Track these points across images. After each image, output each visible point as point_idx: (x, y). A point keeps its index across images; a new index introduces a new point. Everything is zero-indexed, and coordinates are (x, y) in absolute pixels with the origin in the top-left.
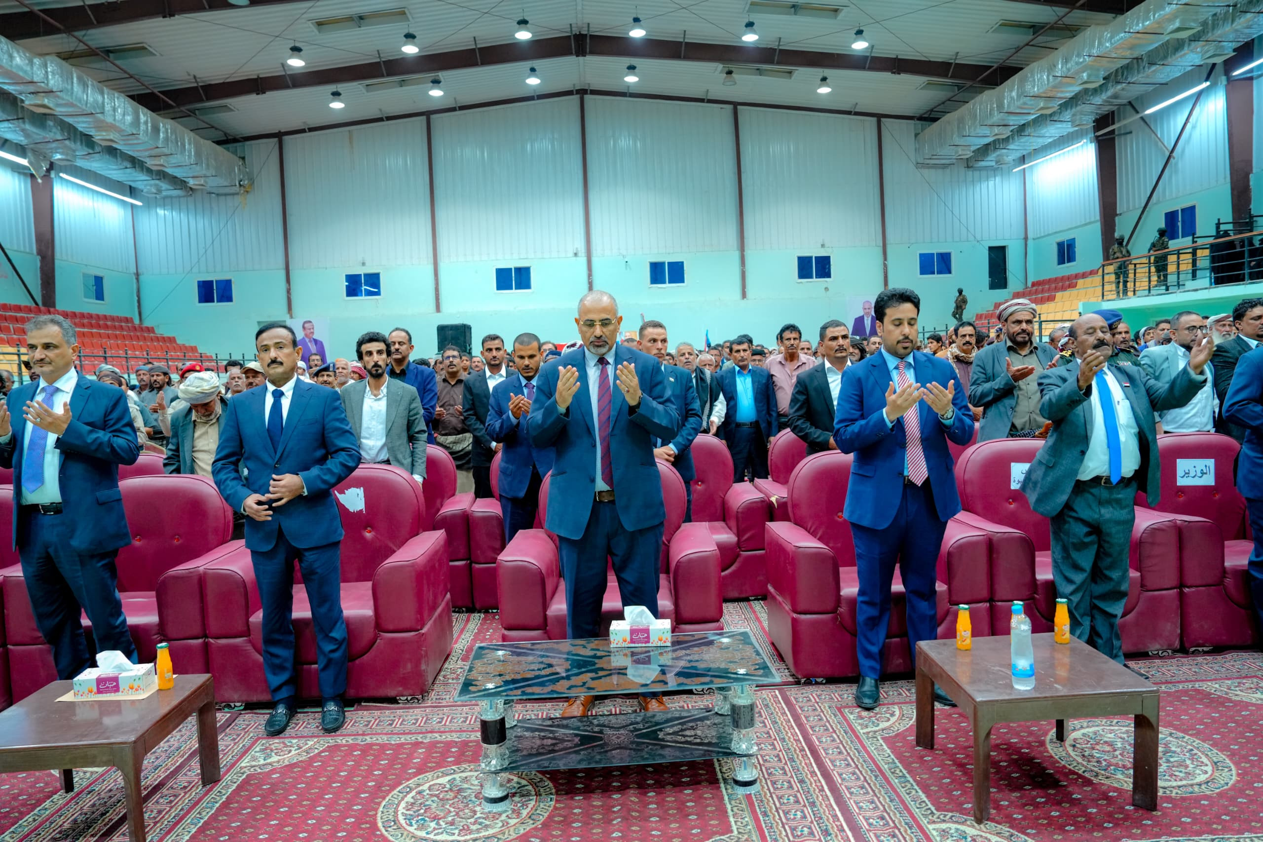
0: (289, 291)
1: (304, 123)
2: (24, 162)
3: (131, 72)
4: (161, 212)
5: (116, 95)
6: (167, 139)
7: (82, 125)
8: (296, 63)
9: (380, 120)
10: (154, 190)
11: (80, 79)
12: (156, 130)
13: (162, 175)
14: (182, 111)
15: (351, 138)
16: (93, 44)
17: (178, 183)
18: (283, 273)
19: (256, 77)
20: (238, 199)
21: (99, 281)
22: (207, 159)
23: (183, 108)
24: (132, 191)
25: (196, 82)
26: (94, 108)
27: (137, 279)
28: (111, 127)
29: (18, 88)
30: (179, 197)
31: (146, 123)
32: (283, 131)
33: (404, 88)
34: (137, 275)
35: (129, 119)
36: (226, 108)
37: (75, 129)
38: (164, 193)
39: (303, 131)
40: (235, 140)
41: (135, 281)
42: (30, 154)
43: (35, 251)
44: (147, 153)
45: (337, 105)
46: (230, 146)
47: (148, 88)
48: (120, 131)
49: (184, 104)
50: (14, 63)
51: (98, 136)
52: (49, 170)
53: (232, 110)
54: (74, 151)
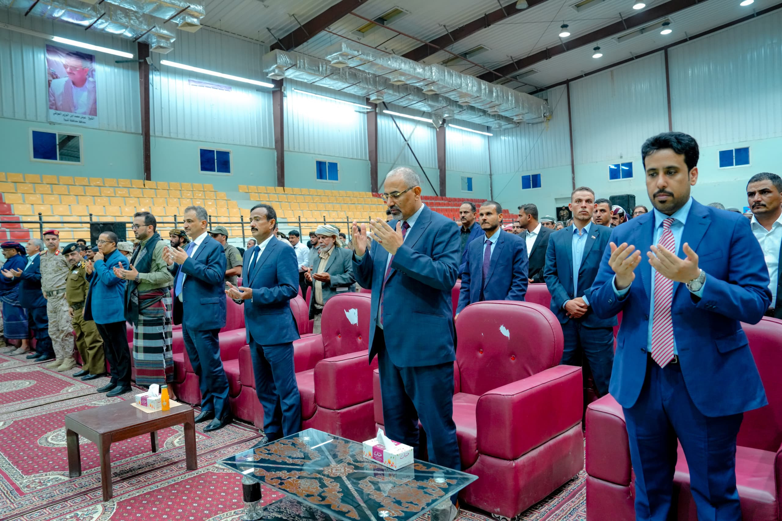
0: (573, 179)
1: (582, 71)
2: (431, 121)
3: (476, 63)
4: (503, 138)
5: (468, 77)
6: (497, 96)
7: (453, 96)
8: (565, 35)
9: (632, 59)
10: (497, 127)
11: (449, 72)
12: (491, 92)
13: (500, 117)
14: (508, 79)
15: (612, 75)
16: (456, 53)
17: (508, 120)
18: (570, 168)
19: (545, 49)
20: (544, 125)
21: (470, 180)
22: (523, 104)
23: (508, 76)
24: (488, 129)
25: (513, 60)
26: (456, 86)
27: (491, 178)
28: (466, 95)
29: (422, 83)
30: (512, 128)
31: (485, 89)
32: (569, 79)
33: (644, 34)
34: (491, 175)
35: (475, 89)
36: (532, 71)
37: (450, 99)
38: (504, 127)
39: (581, 77)
40: (542, 90)
41: (489, 179)
42: (433, 117)
43: (437, 167)
44: (488, 106)
45: (598, 56)
46: (540, 94)
47: (487, 70)
48: (470, 96)
49: (507, 74)
50: (416, 71)
51: (461, 101)
52: (443, 124)
53: (537, 72)
54: (453, 111)
